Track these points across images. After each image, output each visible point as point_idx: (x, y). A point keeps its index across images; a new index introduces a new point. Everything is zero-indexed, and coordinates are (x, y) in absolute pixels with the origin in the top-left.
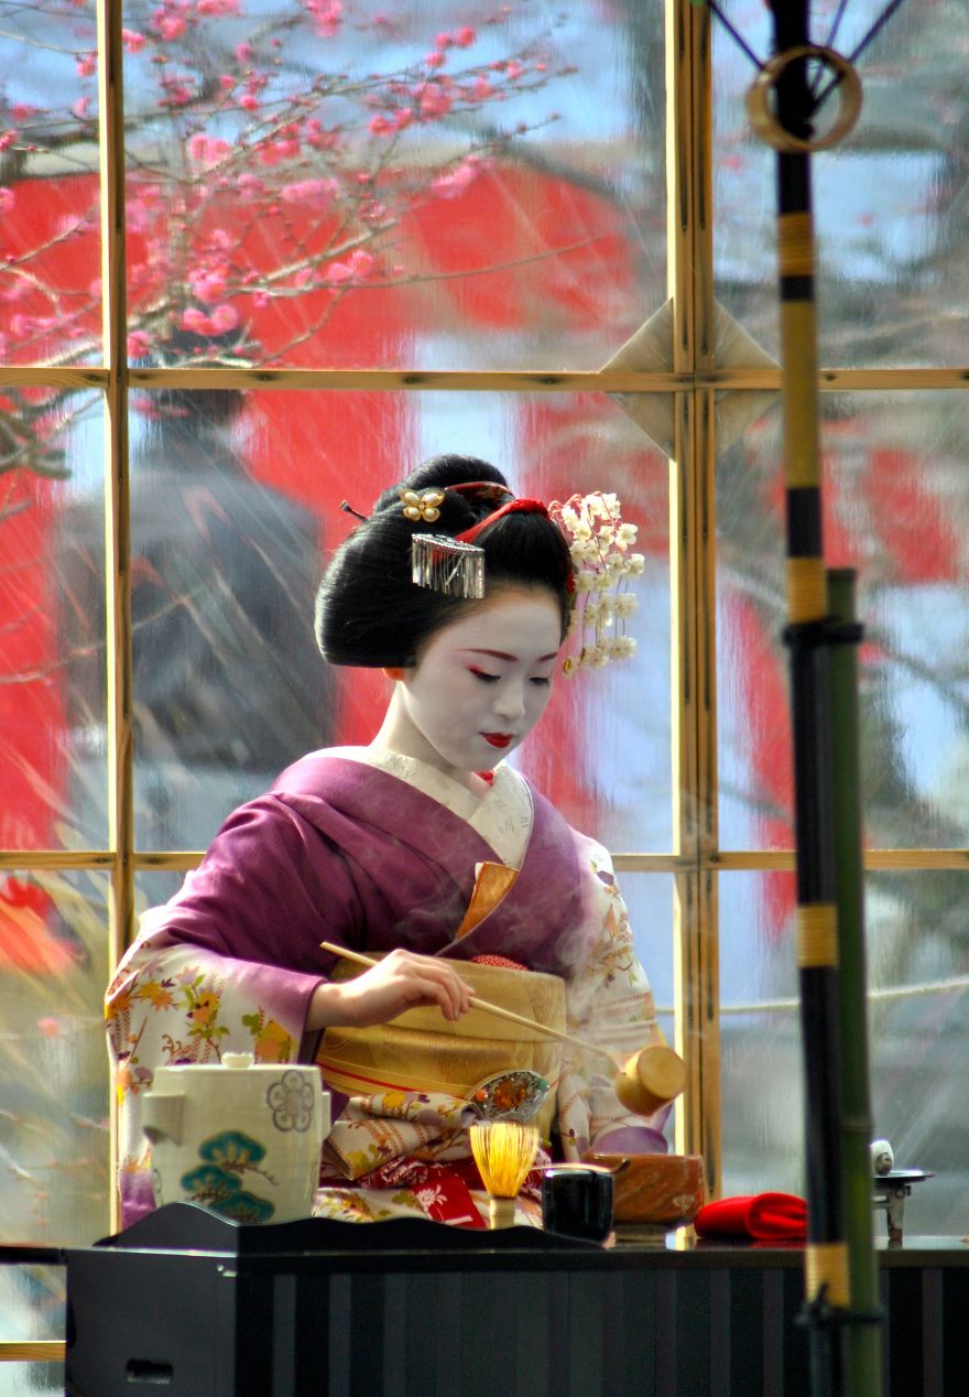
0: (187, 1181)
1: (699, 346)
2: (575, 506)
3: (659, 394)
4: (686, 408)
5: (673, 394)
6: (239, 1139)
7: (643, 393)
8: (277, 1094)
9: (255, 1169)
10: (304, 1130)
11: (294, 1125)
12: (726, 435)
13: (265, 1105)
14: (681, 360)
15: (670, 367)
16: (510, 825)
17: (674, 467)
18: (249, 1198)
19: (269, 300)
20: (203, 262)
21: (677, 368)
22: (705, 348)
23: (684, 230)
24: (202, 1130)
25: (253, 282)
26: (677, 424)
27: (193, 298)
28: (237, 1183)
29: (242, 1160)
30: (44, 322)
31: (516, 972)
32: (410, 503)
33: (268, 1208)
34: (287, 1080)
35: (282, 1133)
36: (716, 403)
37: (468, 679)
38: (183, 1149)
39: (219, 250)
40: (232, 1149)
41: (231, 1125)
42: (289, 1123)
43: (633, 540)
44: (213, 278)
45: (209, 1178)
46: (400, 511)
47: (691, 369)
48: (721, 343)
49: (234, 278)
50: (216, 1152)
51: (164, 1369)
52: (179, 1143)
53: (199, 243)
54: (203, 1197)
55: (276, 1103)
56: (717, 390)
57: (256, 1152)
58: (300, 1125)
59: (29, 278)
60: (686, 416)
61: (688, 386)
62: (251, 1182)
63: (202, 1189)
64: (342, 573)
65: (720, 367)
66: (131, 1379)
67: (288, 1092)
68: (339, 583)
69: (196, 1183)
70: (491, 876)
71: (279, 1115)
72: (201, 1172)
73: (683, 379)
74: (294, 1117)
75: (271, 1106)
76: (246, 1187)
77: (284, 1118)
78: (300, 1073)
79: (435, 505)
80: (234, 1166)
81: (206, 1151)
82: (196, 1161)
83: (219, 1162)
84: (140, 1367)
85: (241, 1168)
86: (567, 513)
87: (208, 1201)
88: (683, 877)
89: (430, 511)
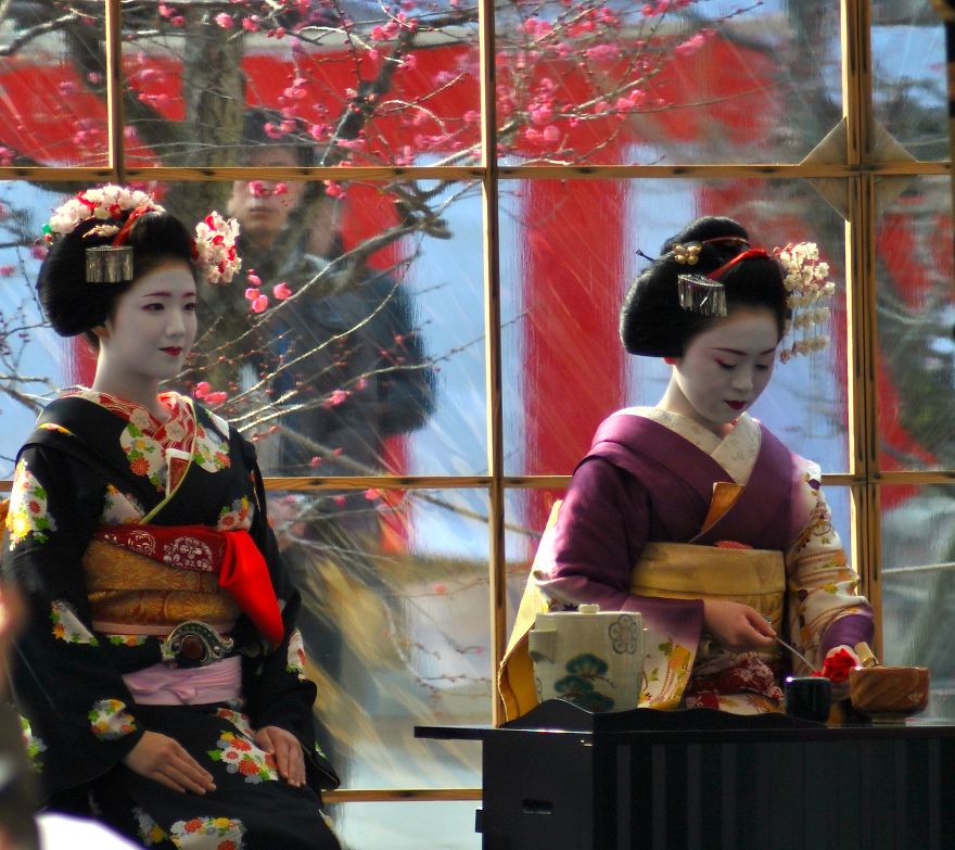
0: (558, 686)
1: (863, 146)
2: (788, 250)
3: (838, 178)
4: (856, 187)
5: (847, 178)
6: (592, 659)
7: (828, 178)
8: (615, 631)
9: (602, 678)
10: (633, 653)
11: (626, 651)
12: (882, 204)
13: (607, 637)
14: (852, 157)
15: (845, 161)
16: (740, 456)
17: (848, 225)
18: (598, 697)
19: (580, 122)
20: (536, 99)
21: (849, 162)
22: (868, 149)
23: (853, 74)
24: (567, 654)
25: (569, 111)
26: (850, 197)
27: (531, 122)
28: (591, 687)
29: (593, 672)
30: (436, 138)
31: (744, 551)
32: (678, 252)
33: (610, 703)
34: (621, 621)
35: (618, 655)
36: (875, 184)
37: (715, 367)
38: (554, 666)
39: (546, 91)
40: (587, 666)
41: (587, 650)
42: (623, 649)
43: (826, 274)
44: (544, 109)
45: (572, 684)
46: (672, 257)
47: (858, 162)
48: (877, 146)
49: (557, 108)
50: (577, 668)
51: (547, 805)
52: (553, 662)
53: (533, 87)
54: (569, 696)
55: (614, 636)
56: (875, 176)
57: (602, 667)
58: (630, 650)
59: (425, 111)
60: (856, 192)
61: (857, 173)
62: (599, 686)
63: (568, 691)
64: (635, 297)
65: (877, 161)
66: (526, 812)
67: (622, 628)
68: (633, 303)
69: (564, 687)
70: (723, 491)
71: (617, 643)
72: (567, 681)
73: (854, 168)
74: (626, 644)
75: (611, 637)
76: (596, 689)
77: (620, 646)
78: (629, 616)
79: (695, 253)
80: (589, 676)
81: (571, 666)
82: (564, 673)
83: (579, 673)
84: (532, 804)
85: (592, 677)
86: (784, 256)
87: (572, 699)
88: (857, 489)
89: (691, 258)
